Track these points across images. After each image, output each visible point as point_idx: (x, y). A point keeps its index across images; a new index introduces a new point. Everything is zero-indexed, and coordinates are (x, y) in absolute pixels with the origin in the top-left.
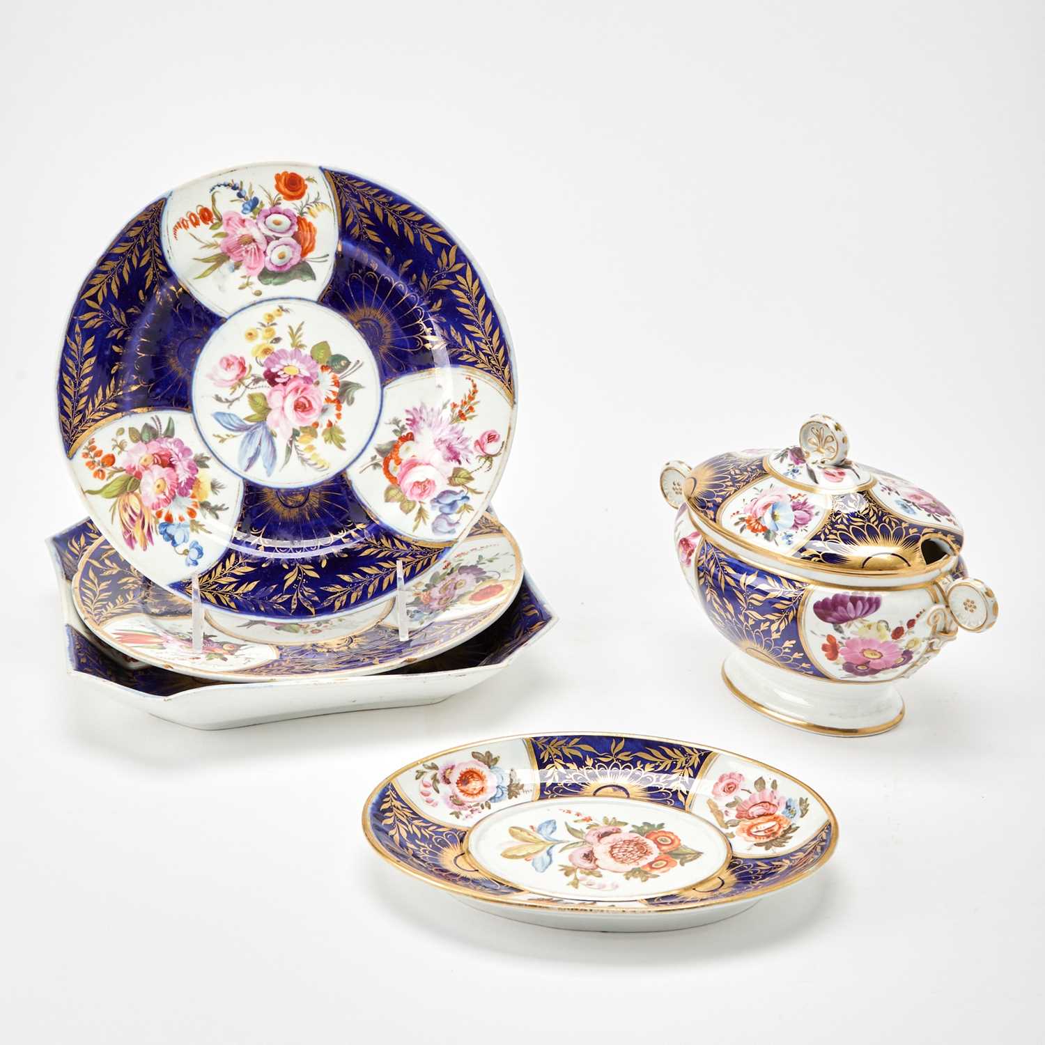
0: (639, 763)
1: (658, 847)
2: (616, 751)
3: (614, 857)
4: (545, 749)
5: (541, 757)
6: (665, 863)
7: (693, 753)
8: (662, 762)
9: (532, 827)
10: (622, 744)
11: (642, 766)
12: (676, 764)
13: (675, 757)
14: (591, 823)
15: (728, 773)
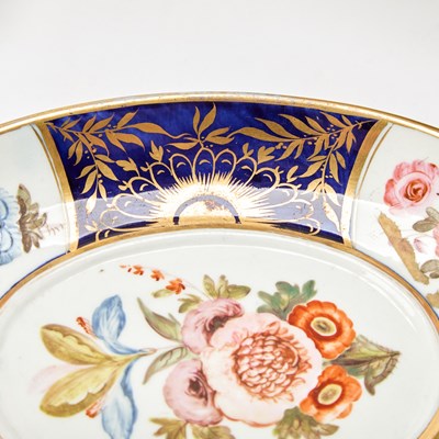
0: (245, 147)
1: (317, 347)
2: (202, 128)
3: (244, 383)
4: (76, 138)
5: (70, 155)
6: (339, 389)
7: (341, 125)
8: (287, 144)
9: (81, 321)
10: (211, 116)
11: (252, 151)
12: (313, 146)
13: (310, 132)
14: (183, 294)
15: (410, 162)
